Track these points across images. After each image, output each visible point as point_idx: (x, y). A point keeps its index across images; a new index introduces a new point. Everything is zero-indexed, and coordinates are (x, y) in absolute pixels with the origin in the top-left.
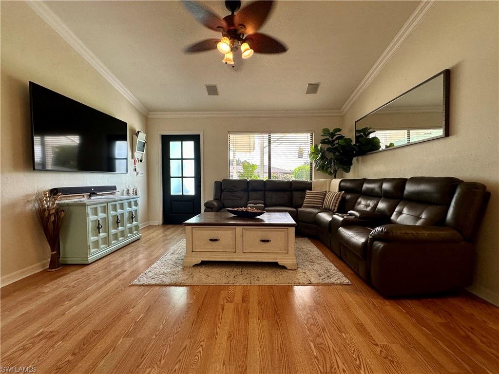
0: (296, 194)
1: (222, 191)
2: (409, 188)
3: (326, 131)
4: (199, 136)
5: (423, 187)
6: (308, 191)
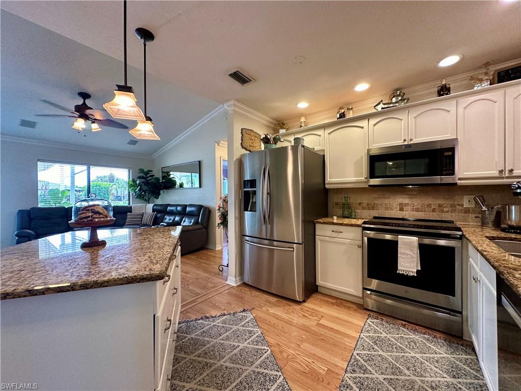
1: (31, 220)
5: (193, 209)
6: (129, 214)
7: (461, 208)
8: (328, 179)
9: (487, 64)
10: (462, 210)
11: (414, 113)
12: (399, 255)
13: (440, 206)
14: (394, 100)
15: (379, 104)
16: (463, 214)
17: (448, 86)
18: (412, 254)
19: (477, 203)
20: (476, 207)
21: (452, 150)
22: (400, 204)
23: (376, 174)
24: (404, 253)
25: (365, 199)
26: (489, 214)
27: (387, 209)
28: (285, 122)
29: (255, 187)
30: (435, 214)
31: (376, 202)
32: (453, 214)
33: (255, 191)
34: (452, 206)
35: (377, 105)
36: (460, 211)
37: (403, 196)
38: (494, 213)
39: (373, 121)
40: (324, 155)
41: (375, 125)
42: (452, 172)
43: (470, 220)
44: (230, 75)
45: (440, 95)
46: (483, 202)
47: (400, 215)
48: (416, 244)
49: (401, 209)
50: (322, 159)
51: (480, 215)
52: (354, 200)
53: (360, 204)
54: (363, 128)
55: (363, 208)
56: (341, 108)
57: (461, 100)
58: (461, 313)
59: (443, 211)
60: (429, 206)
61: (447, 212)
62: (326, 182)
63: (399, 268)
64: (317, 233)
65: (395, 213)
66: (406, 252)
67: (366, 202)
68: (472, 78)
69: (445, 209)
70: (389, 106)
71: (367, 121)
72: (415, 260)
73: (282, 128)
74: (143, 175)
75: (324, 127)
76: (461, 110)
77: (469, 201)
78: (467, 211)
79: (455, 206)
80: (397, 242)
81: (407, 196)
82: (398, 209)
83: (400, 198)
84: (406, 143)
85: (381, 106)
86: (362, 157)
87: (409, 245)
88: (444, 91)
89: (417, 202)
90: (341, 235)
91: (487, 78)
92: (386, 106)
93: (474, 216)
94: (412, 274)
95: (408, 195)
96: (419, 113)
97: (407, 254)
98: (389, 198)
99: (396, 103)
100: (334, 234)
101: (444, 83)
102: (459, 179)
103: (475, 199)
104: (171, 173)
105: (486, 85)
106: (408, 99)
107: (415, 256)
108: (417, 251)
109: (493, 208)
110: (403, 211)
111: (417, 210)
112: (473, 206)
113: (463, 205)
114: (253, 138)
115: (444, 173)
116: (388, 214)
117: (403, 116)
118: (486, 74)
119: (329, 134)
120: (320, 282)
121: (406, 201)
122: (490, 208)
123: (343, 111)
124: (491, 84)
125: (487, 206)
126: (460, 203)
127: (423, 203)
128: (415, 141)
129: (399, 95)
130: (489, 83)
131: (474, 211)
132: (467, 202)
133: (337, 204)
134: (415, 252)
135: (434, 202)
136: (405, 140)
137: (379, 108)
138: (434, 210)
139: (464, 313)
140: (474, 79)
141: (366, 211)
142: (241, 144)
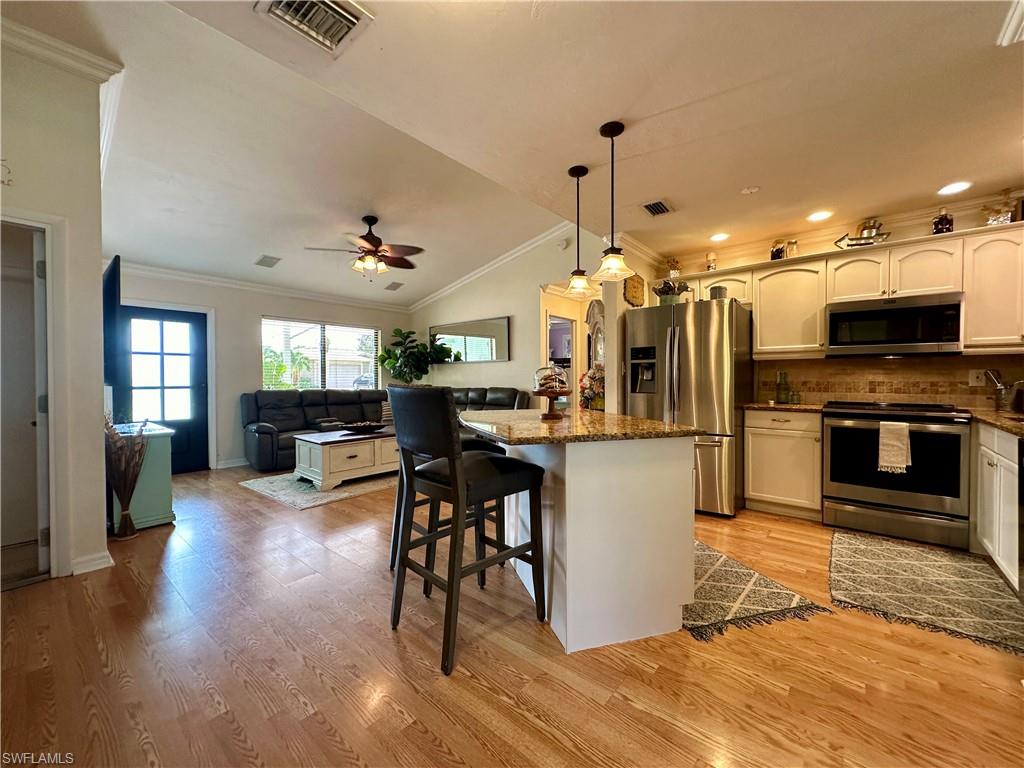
0: (369, 409)
1: (259, 409)
2: (489, 396)
3: (398, 332)
4: (205, 316)
5: (500, 395)
6: (384, 403)
7: (964, 387)
8: (758, 347)
9: (1007, 191)
10: (966, 390)
11: (898, 255)
12: (881, 447)
13: (933, 384)
14: (865, 234)
15: (843, 238)
16: (967, 396)
17: (949, 217)
18: (900, 445)
19: (988, 379)
20: (986, 386)
21: (957, 307)
22: (871, 383)
23: (839, 340)
24: (888, 445)
25: (813, 377)
26: (1007, 393)
27: (849, 390)
28: (677, 259)
29: (654, 358)
30: (925, 396)
31: (832, 380)
32: (953, 396)
33: (654, 364)
34: (951, 384)
35: (840, 240)
36: (964, 392)
37: (875, 371)
38: (1014, 392)
39: (833, 264)
40: (751, 312)
41: (836, 269)
42: (955, 336)
43: (978, 403)
44: (646, 207)
45: (939, 231)
46: (999, 377)
47: (870, 398)
48: (907, 432)
49: (872, 391)
50: (748, 317)
51: (994, 397)
52: (795, 377)
53: (804, 383)
54: (817, 272)
55: (809, 390)
56: (777, 242)
57: (968, 239)
58: (967, 518)
59: (937, 392)
60: (917, 384)
61: (944, 393)
62: (755, 350)
63: (882, 463)
64: (747, 424)
65: (863, 397)
66: (891, 442)
67: (814, 380)
68: (986, 208)
69: (940, 389)
70: (859, 242)
71: (824, 263)
72: (905, 452)
73: (675, 268)
74: (401, 339)
75: (751, 270)
76: (969, 251)
77: (978, 377)
78: (974, 391)
79: (956, 386)
80: (879, 430)
81: (881, 372)
82: (867, 390)
83: (870, 373)
84: (886, 297)
85: (847, 241)
86: (816, 314)
87: (896, 434)
88: (943, 225)
89: (898, 379)
90: (786, 425)
91: (1007, 209)
92: (854, 242)
93: (984, 397)
94: (900, 471)
95: (884, 369)
96: (907, 255)
97: (893, 446)
98: (854, 374)
99: (870, 238)
100: (776, 425)
101: (943, 213)
102: (965, 347)
103: (986, 374)
104: (437, 337)
105: (1004, 219)
106: (889, 234)
107: (904, 447)
108: (907, 441)
109: (1012, 386)
110: (875, 392)
111: (898, 391)
112: (983, 384)
113: (967, 383)
114: (636, 284)
115: (944, 338)
116: (850, 397)
117: (882, 258)
118: (1006, 204)
119: (760, 280)
120: (751, 492)
121: (880, 378)
122: (1008, 386)
123: (781, 246)
124: (1012, 221)
125: (1004, 384)
126: (964, 380)
127: (906, 380)
128: (901, 294)
129: (873, 227)
130: (1009, 215)
131: (984, 391)
132: (973, 378)
133: (765, 384)
134: (905, 442)
135: (922, 379)
136: (884, 293)
137: (844, 244)
138: (923, 391)
139: (971, 519)
140: (987, 209)
141: (815, 393)
142: (624, 294)
